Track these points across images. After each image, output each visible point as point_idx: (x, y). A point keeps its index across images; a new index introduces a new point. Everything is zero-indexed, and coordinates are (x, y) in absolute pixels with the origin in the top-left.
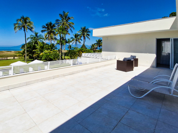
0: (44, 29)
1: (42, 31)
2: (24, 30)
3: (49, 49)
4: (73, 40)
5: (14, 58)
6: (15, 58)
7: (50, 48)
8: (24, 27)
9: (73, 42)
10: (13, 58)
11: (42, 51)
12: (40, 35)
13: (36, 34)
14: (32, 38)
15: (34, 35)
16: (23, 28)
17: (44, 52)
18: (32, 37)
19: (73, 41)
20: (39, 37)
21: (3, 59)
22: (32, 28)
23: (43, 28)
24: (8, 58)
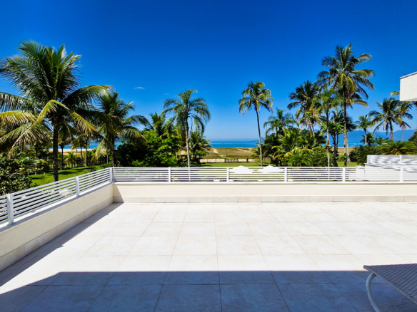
0: (293, 101)
1: (290, 106)
2: (256, 109)
3: (305, 144)
4: (377, 119)
5: (247, 160)
6: (249, 160)
7: (307, 142)
8: (254, 102)
9: (377, 124)
10: (245, 160)
11: (288, 149)
12: (288, 115)
13: (280, 115)
14: (272, 122)
15: (276, 115)
16: (253, 106)
17: (293, 150)
18: (271, 120)
19: (379, 122)
20: (286, 120)
21: (233, 160)
22: (268, 102)
23: (292, 98)
24: (239, 160)
